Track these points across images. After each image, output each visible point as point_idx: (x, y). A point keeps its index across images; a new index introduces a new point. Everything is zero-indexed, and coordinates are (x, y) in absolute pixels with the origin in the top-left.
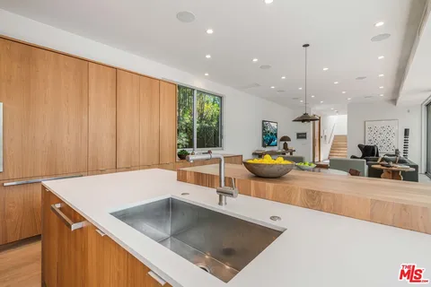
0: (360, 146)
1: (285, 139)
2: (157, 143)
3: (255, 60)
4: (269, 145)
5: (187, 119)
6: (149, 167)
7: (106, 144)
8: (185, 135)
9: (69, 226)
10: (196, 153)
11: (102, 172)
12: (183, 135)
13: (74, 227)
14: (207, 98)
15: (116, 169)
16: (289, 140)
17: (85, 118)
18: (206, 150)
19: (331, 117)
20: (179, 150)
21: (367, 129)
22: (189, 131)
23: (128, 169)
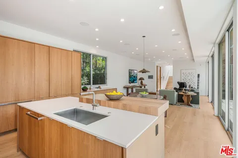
0: (178, 83)
1: (141, 79)
2: (70, 82)
3: (121, 41)
4: (133, 82)
5: (87, 69)
6: (66, 95)
7: (44, 85)
8: (87, 78)
9: (37, 119)
10: (92, 87)
11: (42, 99)
12: (85, 78)
13: (39, 119)
14: (99, 58)
15: (49, 97)
16: (144, 79)
17: (33, 72)
18: (97, 86)
19: (167, 67)
20: (82, 86)
21: (182, 74)
22: (88, 75)
23: (55, 97)
